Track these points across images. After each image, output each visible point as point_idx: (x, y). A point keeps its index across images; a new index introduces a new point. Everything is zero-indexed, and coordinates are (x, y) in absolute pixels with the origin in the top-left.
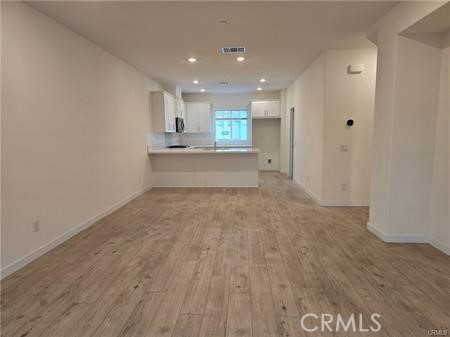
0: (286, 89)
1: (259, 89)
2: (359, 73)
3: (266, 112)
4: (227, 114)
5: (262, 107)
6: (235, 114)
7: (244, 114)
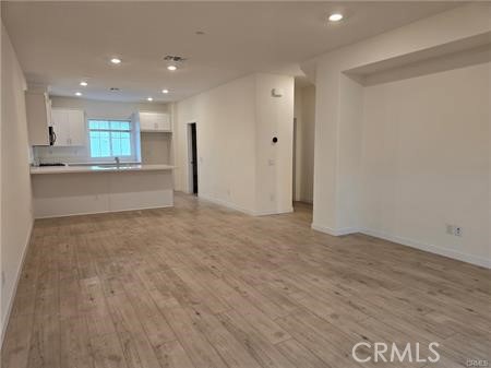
0: (176, 103)
1: (150, 99)
2: (279, 96)
3: (156, 125)
4: (104, 125)
5: (150, 119)
6: (114, 126)
7: (126, 126)
